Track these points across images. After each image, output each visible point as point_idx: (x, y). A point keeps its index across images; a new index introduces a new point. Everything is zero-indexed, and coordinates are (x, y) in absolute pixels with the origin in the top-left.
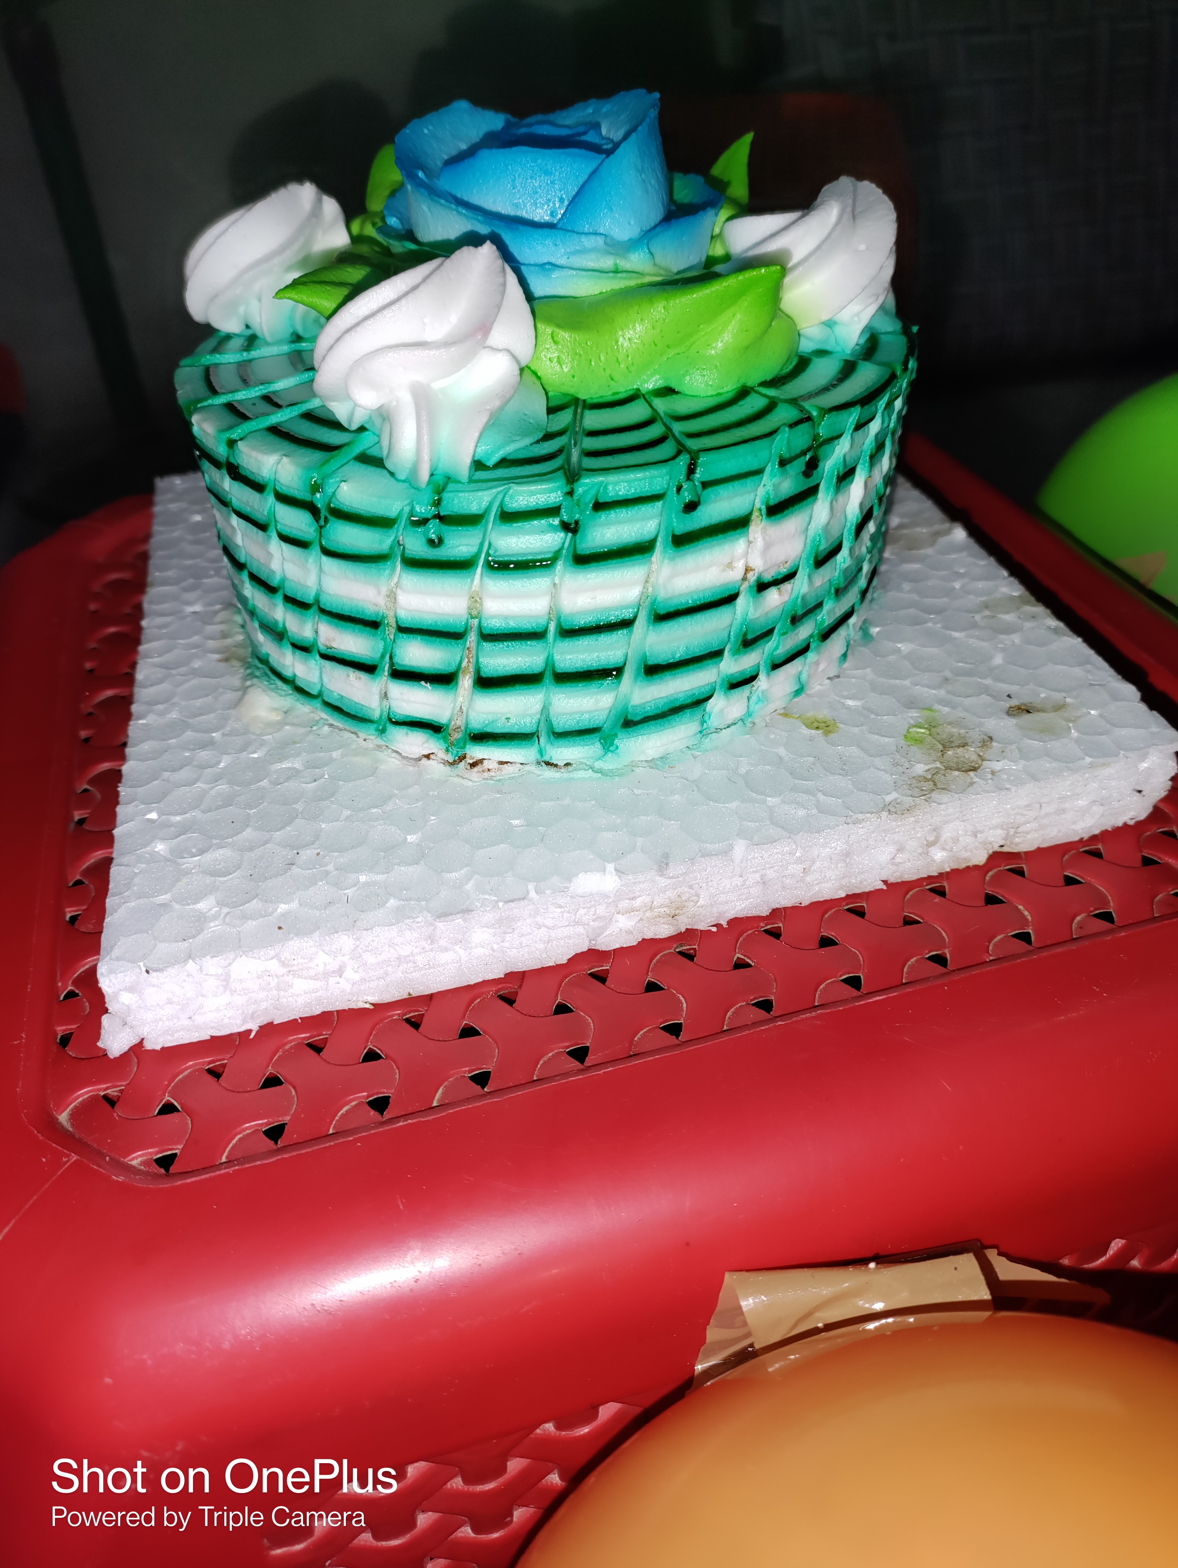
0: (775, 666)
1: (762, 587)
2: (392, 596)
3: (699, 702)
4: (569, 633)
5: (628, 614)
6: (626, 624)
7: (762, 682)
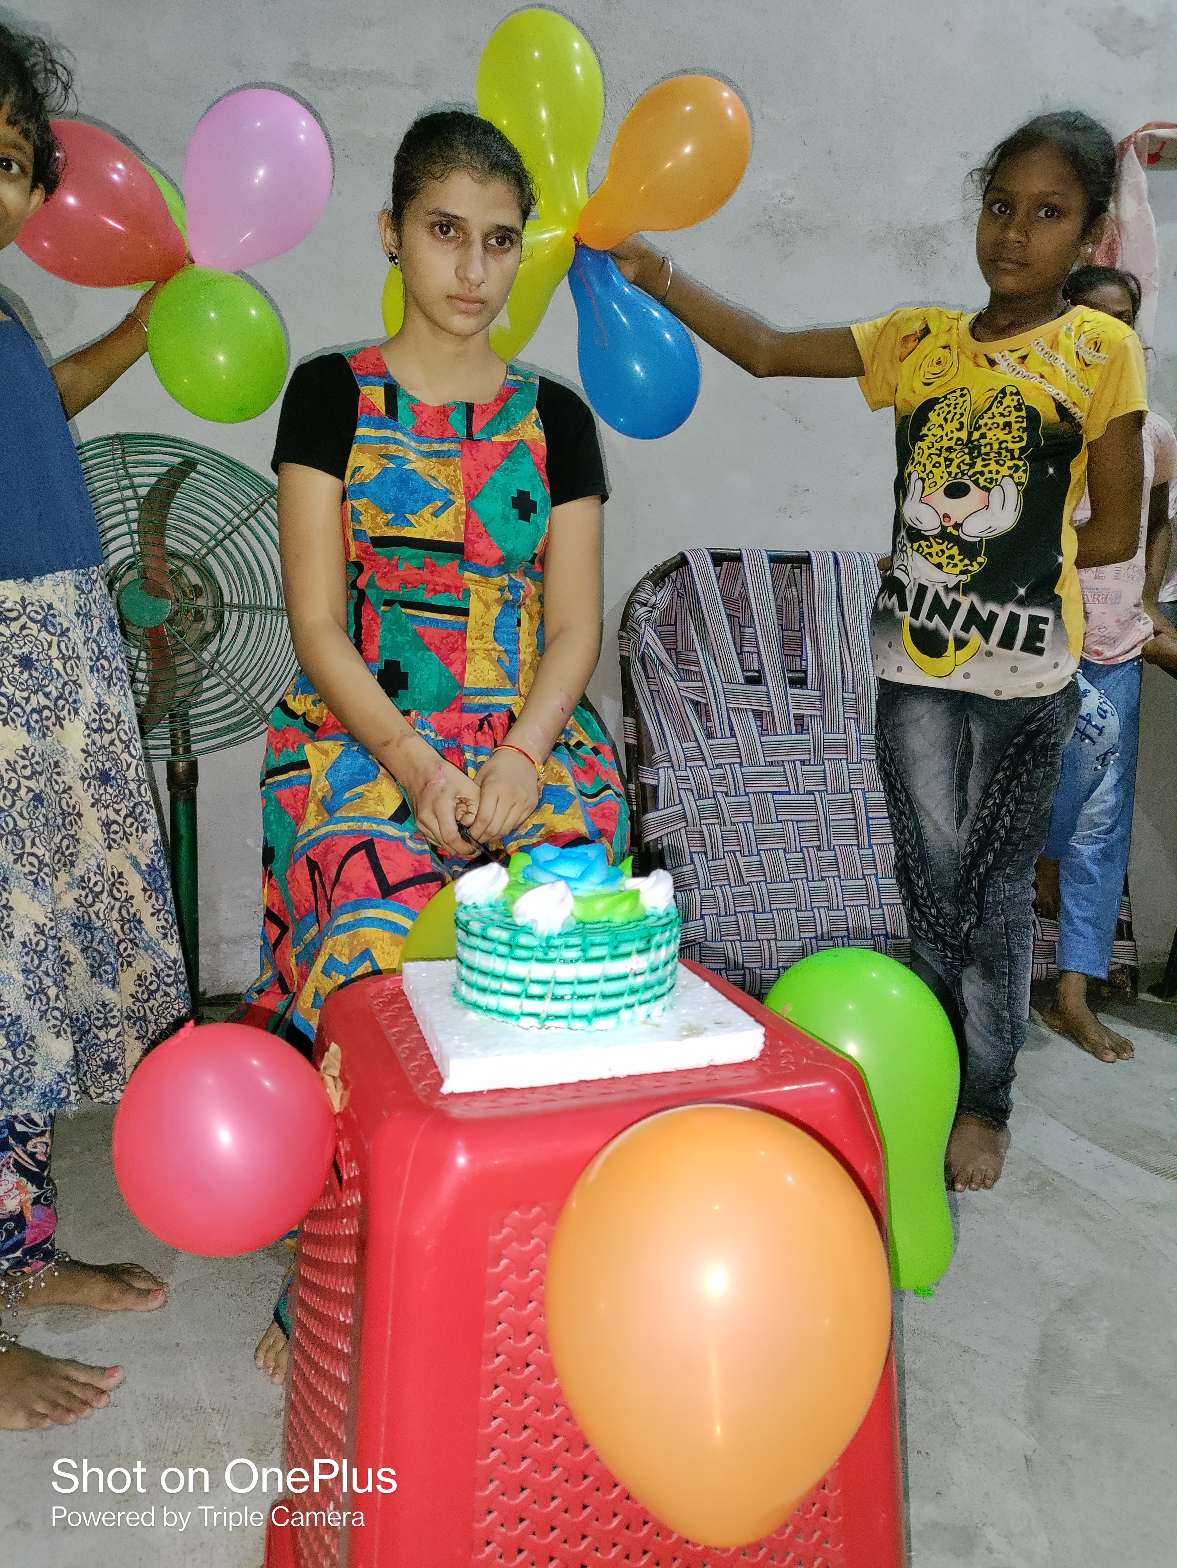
0: (641, 1004)
1: (636, 975)
2: (529, 972)
3: (616, 1011)
4: (581, 982)
5: (597, 978)
6: (596, 981)
7: (637, 1007)
